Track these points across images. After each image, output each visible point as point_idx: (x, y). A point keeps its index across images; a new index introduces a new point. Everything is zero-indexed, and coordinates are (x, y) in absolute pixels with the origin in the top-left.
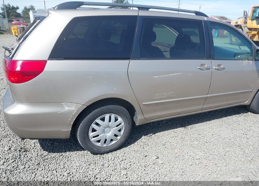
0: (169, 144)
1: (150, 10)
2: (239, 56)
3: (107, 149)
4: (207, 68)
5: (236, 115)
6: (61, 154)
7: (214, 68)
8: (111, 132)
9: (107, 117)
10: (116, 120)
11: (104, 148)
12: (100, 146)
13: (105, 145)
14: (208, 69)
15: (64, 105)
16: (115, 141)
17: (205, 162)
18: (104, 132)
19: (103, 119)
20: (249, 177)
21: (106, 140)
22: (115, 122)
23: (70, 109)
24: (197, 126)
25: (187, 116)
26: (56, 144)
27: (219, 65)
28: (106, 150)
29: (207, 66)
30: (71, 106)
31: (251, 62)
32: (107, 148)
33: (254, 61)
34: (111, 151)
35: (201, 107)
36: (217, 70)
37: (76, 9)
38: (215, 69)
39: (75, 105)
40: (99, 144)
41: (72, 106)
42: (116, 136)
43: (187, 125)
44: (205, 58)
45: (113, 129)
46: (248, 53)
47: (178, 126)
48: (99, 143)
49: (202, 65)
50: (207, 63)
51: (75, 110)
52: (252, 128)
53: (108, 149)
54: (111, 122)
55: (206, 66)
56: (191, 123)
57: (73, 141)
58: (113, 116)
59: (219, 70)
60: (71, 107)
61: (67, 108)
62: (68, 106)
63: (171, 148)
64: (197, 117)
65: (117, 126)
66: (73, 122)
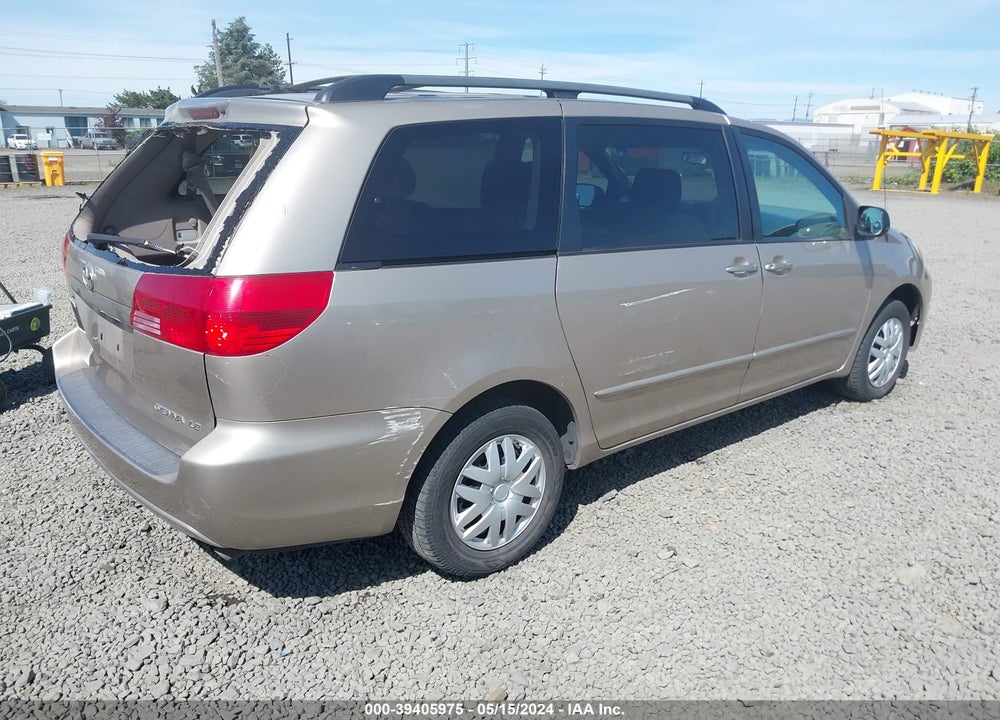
0: (681, 512)
1: (581, 96)
2: (808, 230)
3: (511, 549)
4: (750, 269)
5: (818, 411)
6: (362, 592)
7: (767, 267)
8: (511, 495)
9: (490, 450)
10: (518, 451)
11: (502, 550)
12: (490, 547)
13: (503, 541)
14: (752, 272)
15: (386, 418)
16: (525, 517)
17: (809, 543)
18: (491, 500)
19: (482, 462)
20: (938, 560)
21: (503, 523)
22: (517, 457)
23: (406, 427)
24: (729, 452)
25: (704, 425)
26: (323, 566)
27: (777, 259)
28: (510, 554)
29: (750, 264)
30: (407, 417)
31: (847, 244)
32: (510, 547)
33: (853, 242)
34: (524, 555)
35: (734, 392)
36: (772, 274)
37: (383, 99)
38: (768, 270)
39: (418, 415)
40: (485, 544)
41: (411, 416)
42: (527, 500)
43: (699, 453)
44: (741, 240)
45: (516, 483)
46: (833, 219)
47: (675, 460)
48: (486, 540)
49: (738, 260)
50: (748, 253)
51: (417, 431)
52: (881, 440)
53: (515, 551)
54: (505, 465)
55: (747, 264)
56: (709, 447)
57: (376, 546)
58: (507, 443)
59: (779, 273)
60: (408, 421)
61: (395, 427)
62: (397, 420)
63: (694, 521)
64: (715, 429)
65: (524, 471)
66: (412, 471)
